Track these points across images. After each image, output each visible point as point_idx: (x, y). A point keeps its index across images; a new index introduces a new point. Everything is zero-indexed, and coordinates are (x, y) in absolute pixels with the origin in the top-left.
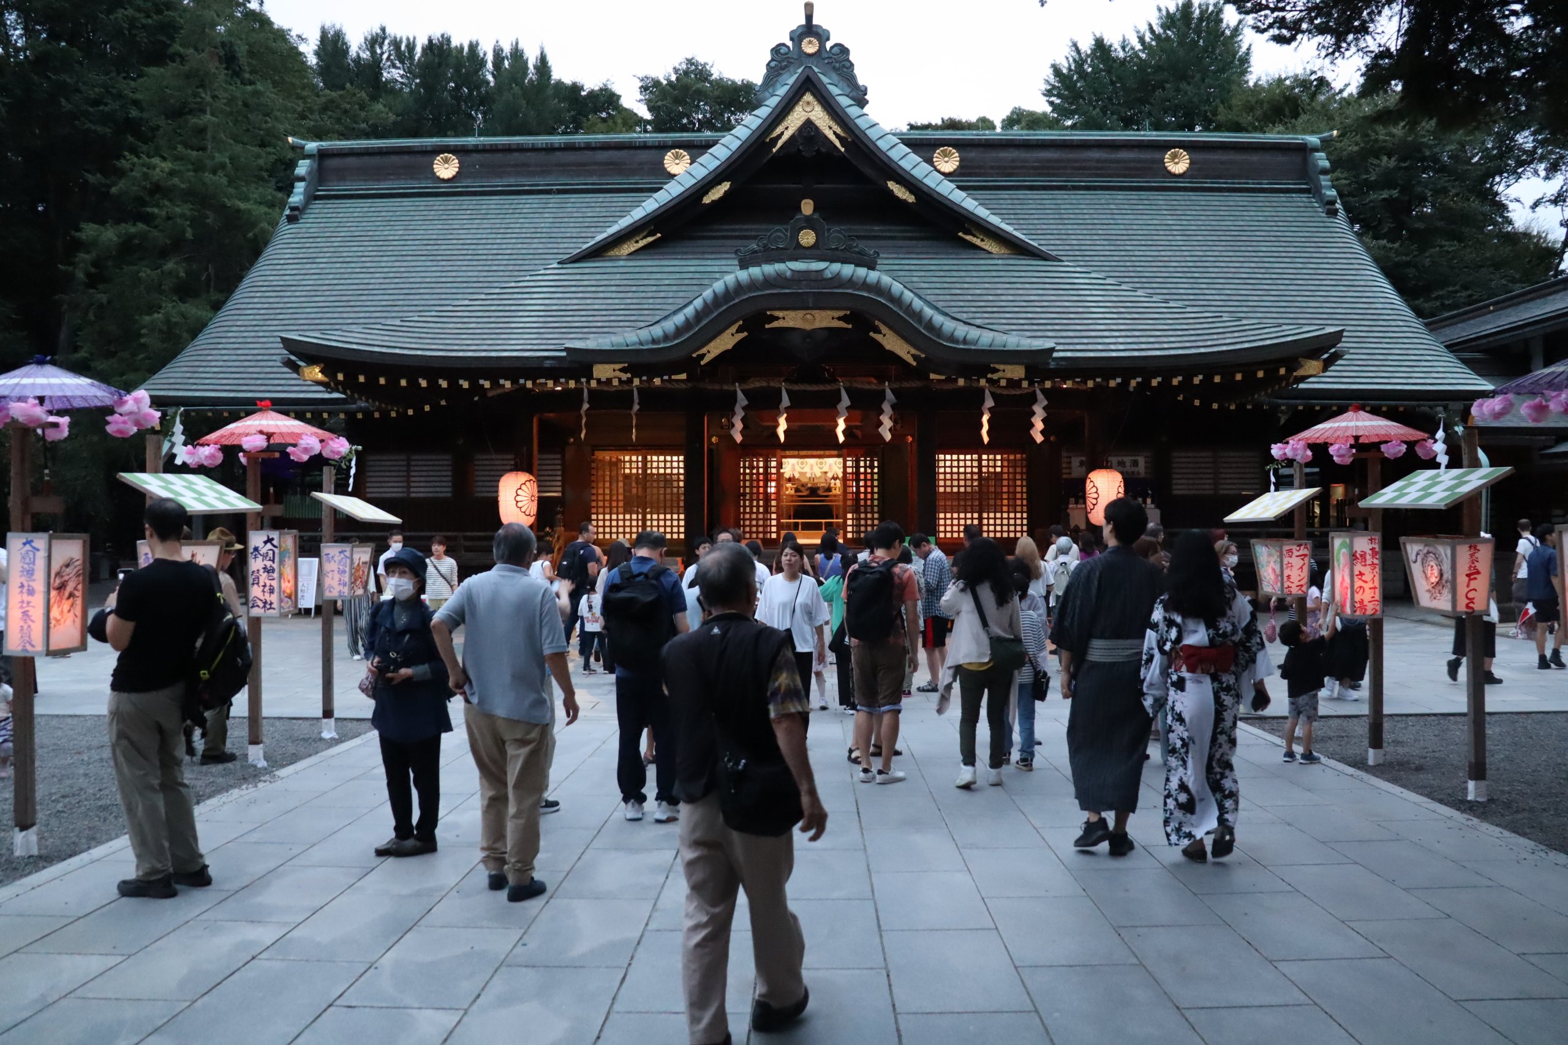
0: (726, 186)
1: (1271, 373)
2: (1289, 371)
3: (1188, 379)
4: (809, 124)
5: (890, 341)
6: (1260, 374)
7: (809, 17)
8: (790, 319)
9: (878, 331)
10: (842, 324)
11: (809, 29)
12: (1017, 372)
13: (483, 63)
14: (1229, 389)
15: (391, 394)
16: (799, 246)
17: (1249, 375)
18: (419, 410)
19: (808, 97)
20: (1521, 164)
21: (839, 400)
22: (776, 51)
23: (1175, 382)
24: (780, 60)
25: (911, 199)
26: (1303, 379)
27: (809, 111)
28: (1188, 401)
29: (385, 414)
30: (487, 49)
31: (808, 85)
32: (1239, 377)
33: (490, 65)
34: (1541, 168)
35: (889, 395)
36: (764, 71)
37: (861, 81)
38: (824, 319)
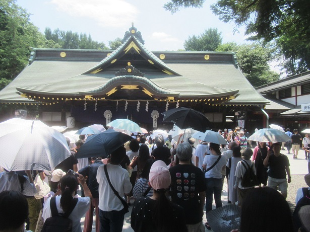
0: (116, 60)
1: (224, 98)
2: (228, 98)
3: (207, 100)
4: (132, 48)
5: (147, 92)
6: (222, 99)
7: (133, 26)
8: (126, 87)
9: (144, 90)
10: (137, 88)
11: (133, 28)
12: (172, 98)
13: (78, 36)
14: (215, 102)
15: (46, 101)
16: (128, 72)
17: (220, 99)
18: (52, 104)
19: (132, 42)
20: (272, 59)
21: (138, 103)
22: (126, 33)
23: (204, 100)
24: (127, 35)
25: (153, 63)
26: (231, 100)
27: (132, 45)
28: (208, 104)
29: (45, 104)
30: (79, 34)
31: (132, 40)
32: (217, 99)
33: (80, 37)
34: (276, 59)
35: (148, 102)
36: (124, 36)
37: (143, 39)
38: (133, 87)
